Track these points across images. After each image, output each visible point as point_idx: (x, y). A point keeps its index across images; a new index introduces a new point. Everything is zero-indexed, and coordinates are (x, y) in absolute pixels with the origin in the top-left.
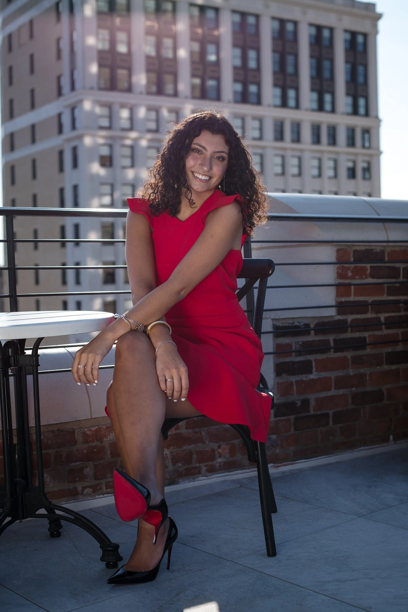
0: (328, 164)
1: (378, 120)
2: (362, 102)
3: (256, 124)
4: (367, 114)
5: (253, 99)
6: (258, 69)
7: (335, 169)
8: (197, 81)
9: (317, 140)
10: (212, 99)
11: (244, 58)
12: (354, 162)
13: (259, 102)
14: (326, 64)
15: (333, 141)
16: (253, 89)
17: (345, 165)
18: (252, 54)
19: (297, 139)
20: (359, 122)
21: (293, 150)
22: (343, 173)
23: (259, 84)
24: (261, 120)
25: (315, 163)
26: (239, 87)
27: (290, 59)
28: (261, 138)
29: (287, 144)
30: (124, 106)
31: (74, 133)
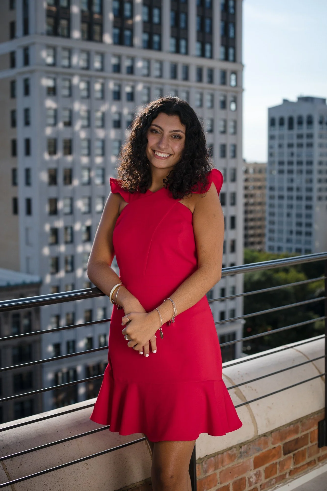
0: (207, 98)
1: (242, 66)
2: (231, 51)
3: (157, 66)
4: (235, 61)
5: (156, 46)
6: (160, 24)
7: (212, 101)
8: (117, 31)
9: (200, 79)
10: (127, 45)
11: (150, 15)
12: (225, 97)
13: (160, 49)
14: (208, 22)
15: (211, 80)
16: (156, 38)
17: (219, 98)
18: (156, 12)
19: (186, 78)
20: (228, 66)
21: (184, 86)
22: (217, 104)
23: (160, 35)
24: (161, 63)
25: (198, 96)
26: (146, 37)
27: (183, 17)
28: (161, 76)
29: (180, 81)
30: (64, 49)
31: (27, 69)
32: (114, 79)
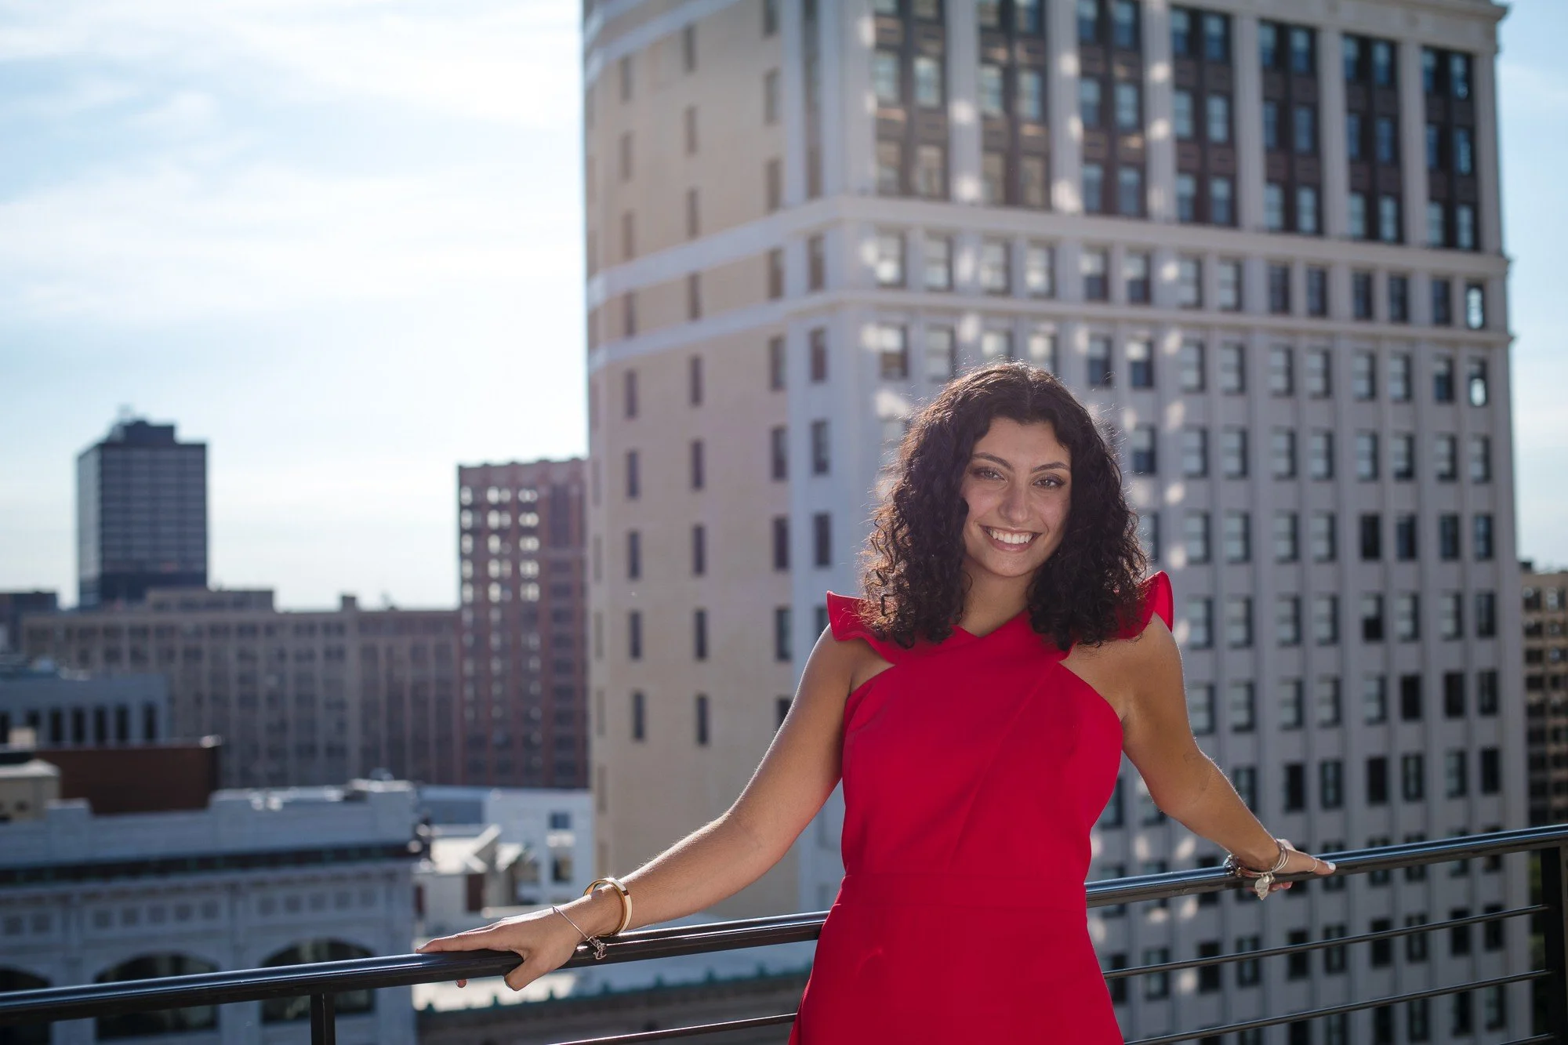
0: (1391, 368)
1: (1503, 262)
2: (1464, 216)
3: (1227, 273)
4: (1476, 246)
5: (1220, 213)
6: (1231, 141)
7: (1408, 378)
8: (1095, 172)
9: (1365, 308)
10: (1129, 216)
11: (1199, 117)
12: (1450, 362)
13: (1233, 220)
14: (1383, 128)
15: (1402, 312)
16: (1219, 189)
17: (1429, 368)
18: (1216, 107)
19: (1321, 308)
20: (1459, 264)
21: (1313, 334)
22: (1425, 387)
23: (1233, 179)
24: (1239, 266)
25: (1362, 365)
26: (1187, 186)
27: (1302, 117)
28: (1239, 306)
29: (1300, 320)
30: (932, 234)
31: (818, 299)
32: (1089, 320)
